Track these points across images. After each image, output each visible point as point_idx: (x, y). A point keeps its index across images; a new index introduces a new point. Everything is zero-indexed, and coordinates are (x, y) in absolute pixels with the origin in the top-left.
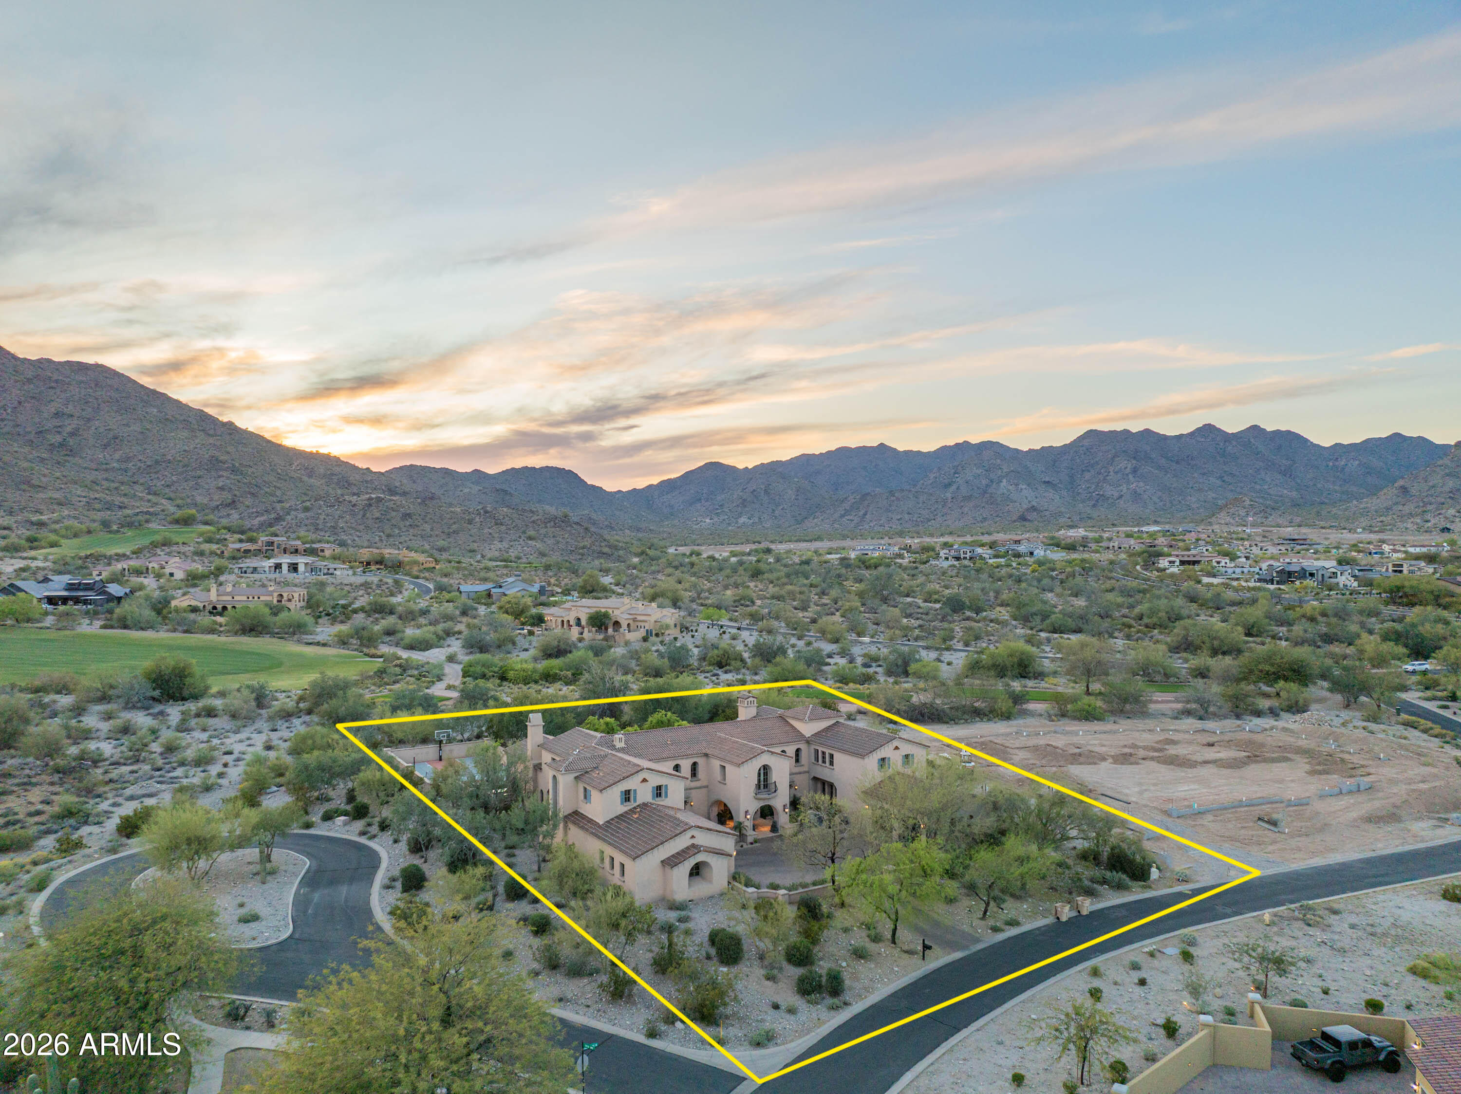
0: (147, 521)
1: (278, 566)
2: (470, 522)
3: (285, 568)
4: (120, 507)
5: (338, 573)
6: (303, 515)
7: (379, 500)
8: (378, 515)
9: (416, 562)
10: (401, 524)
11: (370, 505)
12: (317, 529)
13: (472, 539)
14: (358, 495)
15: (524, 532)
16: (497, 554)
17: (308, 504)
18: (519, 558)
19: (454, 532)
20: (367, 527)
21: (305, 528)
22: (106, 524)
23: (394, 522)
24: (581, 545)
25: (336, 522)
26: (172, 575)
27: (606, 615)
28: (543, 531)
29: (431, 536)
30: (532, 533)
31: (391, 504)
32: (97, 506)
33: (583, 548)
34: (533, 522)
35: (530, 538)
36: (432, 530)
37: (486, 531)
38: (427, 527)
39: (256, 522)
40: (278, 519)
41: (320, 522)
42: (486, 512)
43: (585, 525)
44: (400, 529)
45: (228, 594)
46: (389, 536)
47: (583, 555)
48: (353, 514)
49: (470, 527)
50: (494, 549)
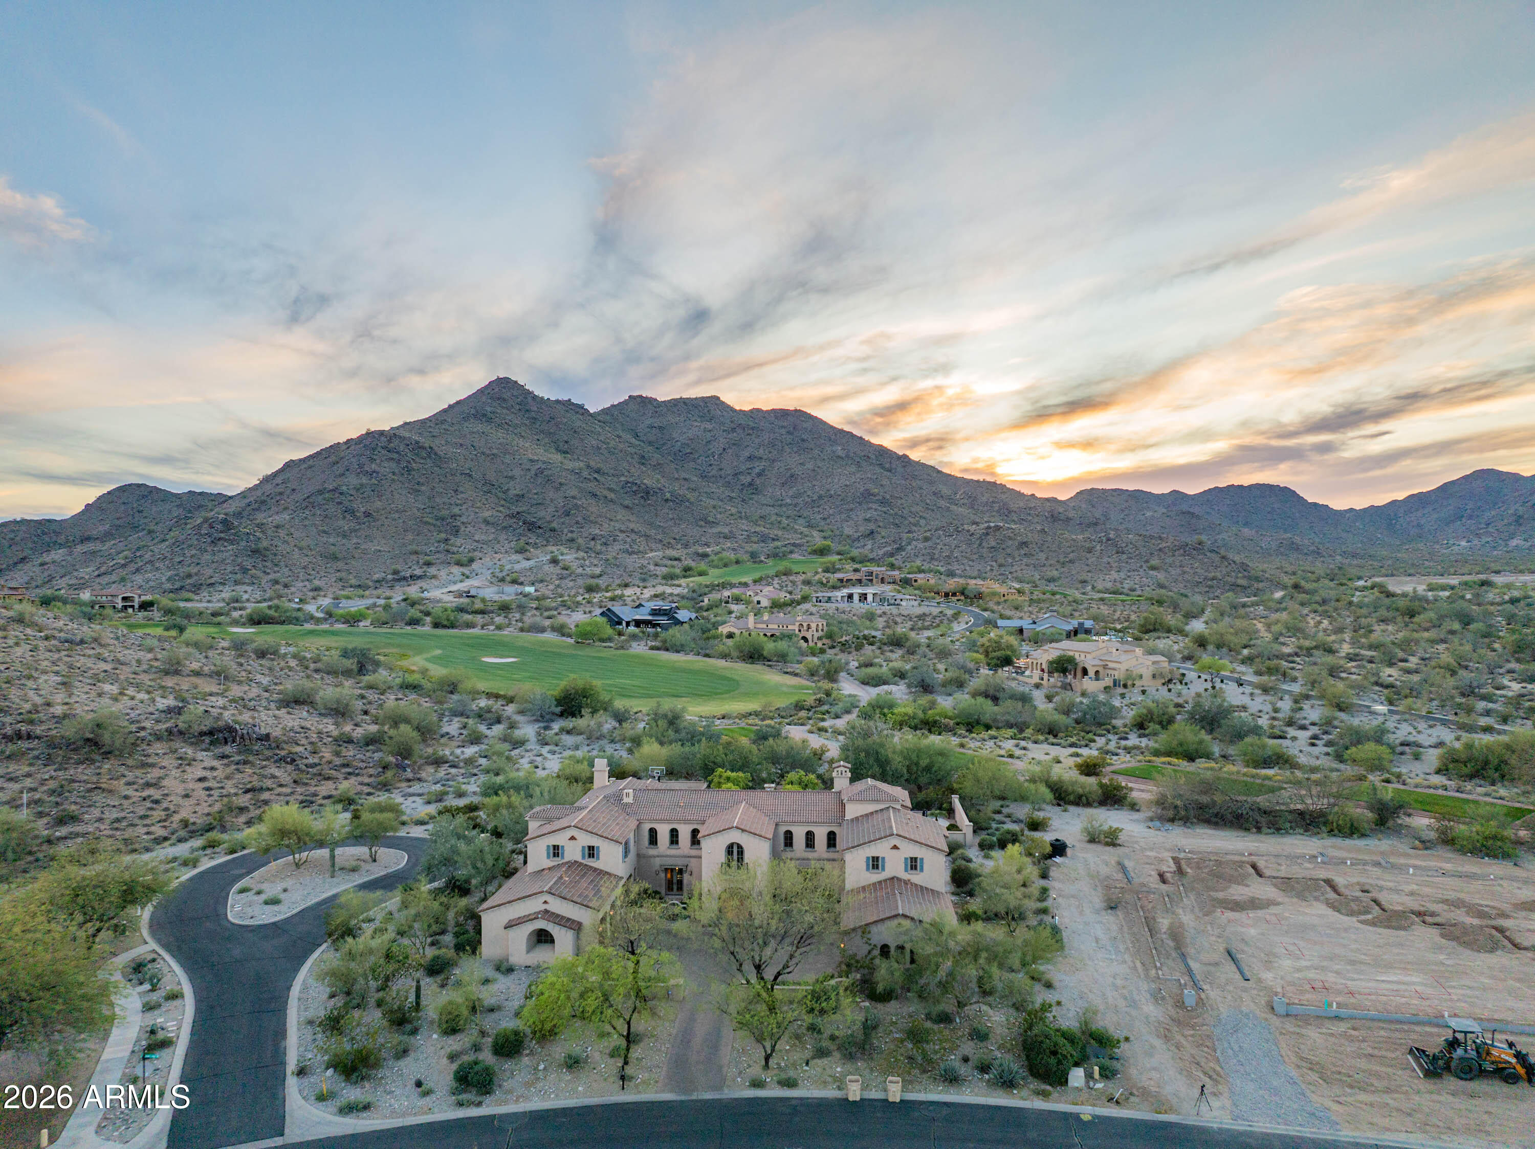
0: (791, 552)
1: (850, 596)
2: (1090, 550)
3: (856, 598)
4: (773, 540)
5: (903, 603)
6: (921, 545)
7: (998, 528)
8: (993, 544)
9: (994, 594)
10: (1016, 553)
11: (987, 534)
12: (932, 559)
13: (1087, 568)
14: (977, 524)
15: (1147, 561)
16: (1109, 585)
17: (928, 534)
18: (1134, 590)
19: (1071, 561)
20: (981, 557)
21: (921, 558)
22: (753, 556)
23: (1009, 551)
24: (1211, 575)
25: (952, 552)
26: (759, 602)
27: (1071, 660)
28: (1169, 560)
29: (1044, 565)
30: (1155, 562)
31: (1009, 533)
32: (755, 539)
33: (1213, 579)
34: (1160, 550)
35: (1153, 568)
36: (1047, 559)
37: (1106, 560)
38: (1042, 556)
39: (881, 552)
40: (900, 549)
41: (936, 552)
42: (1109, 540)
43: (1223, 552)
44: (1014, 558)
45: (763, 622)
46: (1001, 566)
47: (1211, 587)
48: (969, 544)
49: (1088, 555)
50: (1105, 581)
